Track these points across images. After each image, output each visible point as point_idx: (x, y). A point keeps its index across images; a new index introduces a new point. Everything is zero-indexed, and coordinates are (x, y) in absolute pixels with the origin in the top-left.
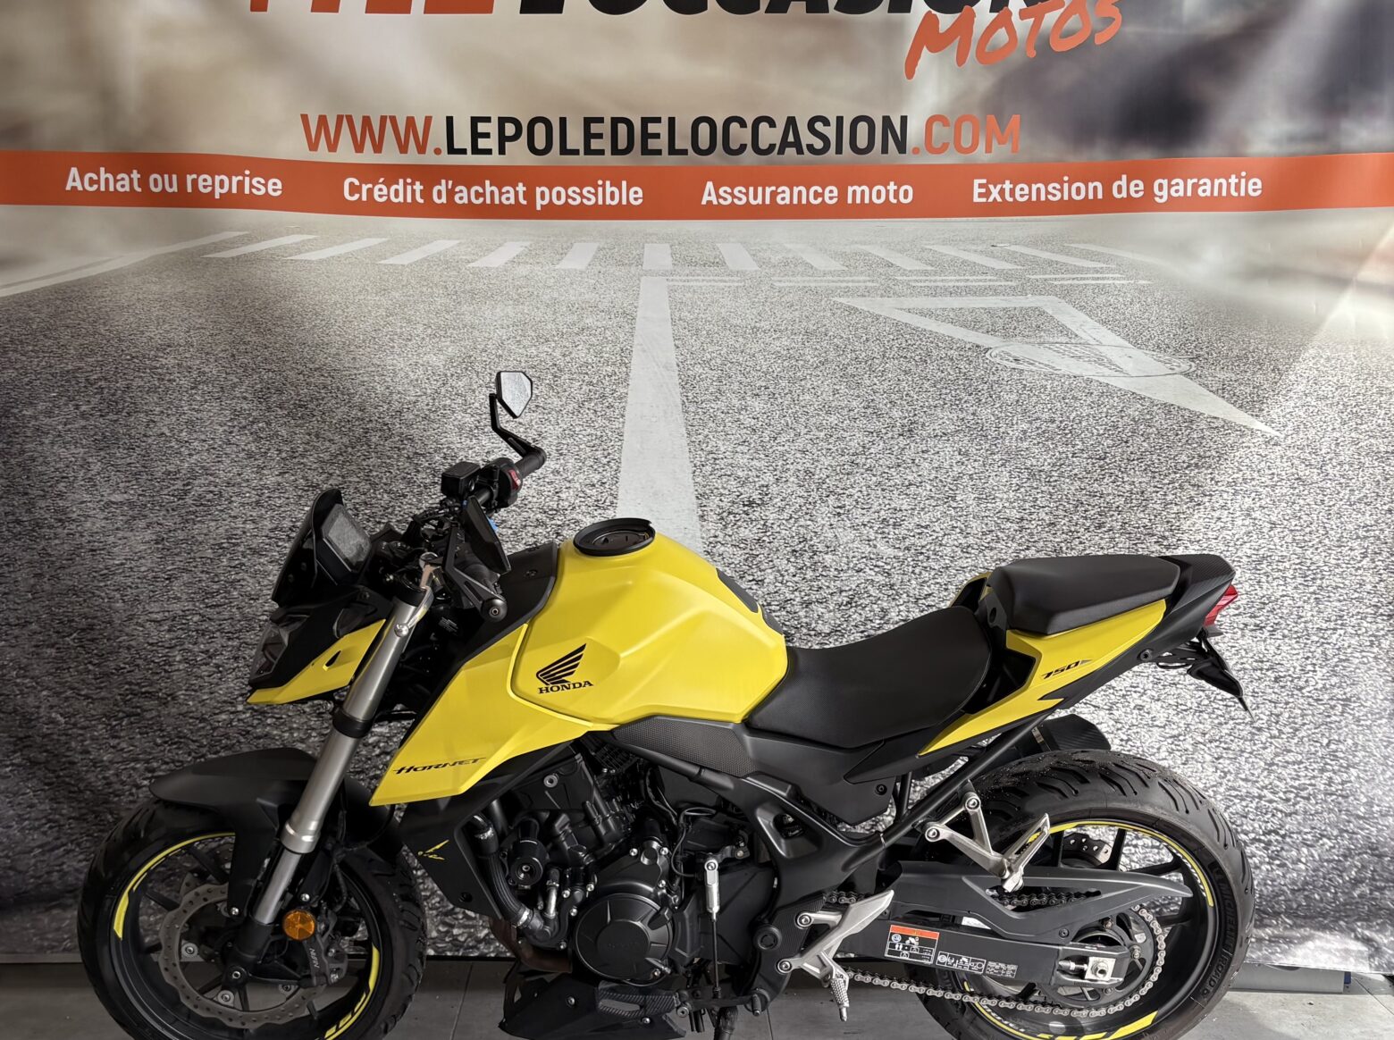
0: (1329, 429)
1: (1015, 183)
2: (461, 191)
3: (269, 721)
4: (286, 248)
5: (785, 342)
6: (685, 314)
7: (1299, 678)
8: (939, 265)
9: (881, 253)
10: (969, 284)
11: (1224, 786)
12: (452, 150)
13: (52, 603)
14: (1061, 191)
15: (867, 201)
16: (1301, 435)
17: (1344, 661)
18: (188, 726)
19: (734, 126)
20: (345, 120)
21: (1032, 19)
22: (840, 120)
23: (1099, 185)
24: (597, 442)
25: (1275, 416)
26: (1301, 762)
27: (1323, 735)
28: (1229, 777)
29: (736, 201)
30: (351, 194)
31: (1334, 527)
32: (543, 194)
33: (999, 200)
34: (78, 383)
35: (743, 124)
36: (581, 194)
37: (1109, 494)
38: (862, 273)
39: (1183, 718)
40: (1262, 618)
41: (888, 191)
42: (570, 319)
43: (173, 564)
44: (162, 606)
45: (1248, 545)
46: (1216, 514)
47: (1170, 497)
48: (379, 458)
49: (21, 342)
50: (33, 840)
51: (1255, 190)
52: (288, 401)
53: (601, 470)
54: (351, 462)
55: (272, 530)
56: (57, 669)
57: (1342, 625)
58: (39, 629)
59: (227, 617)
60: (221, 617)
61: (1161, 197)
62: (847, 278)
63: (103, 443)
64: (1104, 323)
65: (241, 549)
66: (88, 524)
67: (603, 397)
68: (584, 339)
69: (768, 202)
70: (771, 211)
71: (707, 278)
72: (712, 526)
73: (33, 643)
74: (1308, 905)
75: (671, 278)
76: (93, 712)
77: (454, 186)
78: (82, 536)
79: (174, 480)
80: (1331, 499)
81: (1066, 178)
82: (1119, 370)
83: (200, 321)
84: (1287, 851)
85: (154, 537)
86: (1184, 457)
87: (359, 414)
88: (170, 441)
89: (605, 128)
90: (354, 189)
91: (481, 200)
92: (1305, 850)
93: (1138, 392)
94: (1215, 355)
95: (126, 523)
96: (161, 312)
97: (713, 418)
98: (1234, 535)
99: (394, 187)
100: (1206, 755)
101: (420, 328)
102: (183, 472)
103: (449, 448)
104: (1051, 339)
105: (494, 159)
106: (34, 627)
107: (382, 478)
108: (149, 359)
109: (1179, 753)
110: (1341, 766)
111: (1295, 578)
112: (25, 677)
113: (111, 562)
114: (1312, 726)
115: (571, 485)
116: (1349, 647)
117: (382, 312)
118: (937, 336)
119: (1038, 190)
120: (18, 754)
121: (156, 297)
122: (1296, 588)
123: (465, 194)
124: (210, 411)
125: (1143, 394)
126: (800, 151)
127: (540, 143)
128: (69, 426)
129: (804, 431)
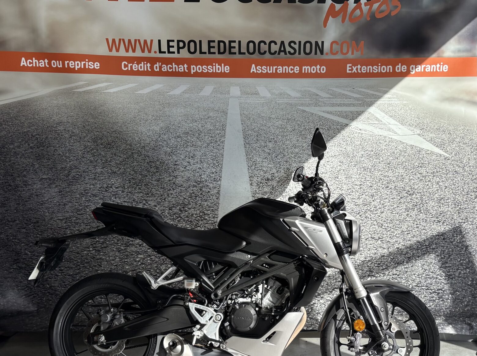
0: (467, 154)
1: (362, 66)
2: (164, 67)
3: (101, 254)
4: (101, 88)
5: (280, 122)
6: (245, 112)
7: (452, 239)
8: (335, 95)
9: (314, 91)
10: (345, 102)
11: (425, 274)
12: (160, 52)
13: (23, 214)
14: (378, 69)
15: (309, 72)
16: (457, 157)
17: (467, 233)
18: (73, 256)
19: (262, 44)
20: (122, 41)
21: (369, 6)
22: (300, 42)
23: (391, 67)
24: (214, 158)
25: (448, 150)
26: (451, 267)
27: (458, 258)
28: (426, 271)
29: (263, 71)
30: (125, 68)
31: (466, 188)
32: (193, 68)
33: (356, 72)
34: (29, 136)
35: (265, 43)
36: (207, 68)
37: (390, 176)
38: (307, 98)
39: (412, 251)
40: (440, 218)
41: (317, 69)
42: (204, 113)
43: (65, 200)
44: (62, 215)
45: (437, 194)
46: (427, 183)
47: (411, 178)
48: (137, 163)
49: (7, 121)
50: (22, 293)
51: (445, 69)
52: (104, 142)
53: (216, 167)
54: (127, 164)
55: (100, 188)
56: (26, 236)
57: (467, 221)
58: (19, 223)
59: (85, 218)
60: (84, 218)
61: (412, 72)
62: (302, 100)
63: (39, 157)
64: (391, 117)
65: (89, 194)
66: (35, 186)
67: (216, 141)
68: (209, 121)
69: (274, 72)
70: (275, 75)
71: (253, 99)
72: (255, 188)
73: (18, 227)
74: (450, 313)
75: (240, 99)
76: (40, 251)
77: (162, 65)
78: (33, 190)
79: (64, 170)
80: (466, 178)
81: (380, 64)
82: (396, 133)
83: (72, 114)
84: (444, 296)
85: (58, 190)
86: (417, 164)
87: (130, 147)
88: (62, 157)
89: (216, 45)
90: (126, 66)
91: (171, 70)
92: (450, 296)
93: (402, 141)
94: (429, 128)
95: (48, 185)
96: (58, 111)
97: (255, 149)
98: (432, 190)
99: (140, 65)
100: (419, 264)
101: (151, 116)
102: (68, 167)
103: (162, 160)
104: (373, 123)
105: (176, 55)
106: (17, 222)
107: (138, 170)
108: (54, 127)
109: (410, 263)
110: (464, 268)
111: (452, 205)
112: (15, 239)
113: (44, 199)
114: (455, 255)
115: (205, 173)
116: (469, 228)
117: (137, 111)
118: (333, 121)
119: (370, 68)
120: (15, 265)
121: (56, 105)
122: (452, 208)
123: (166, 68)
124: (76, 146)
125: (404, 141)
126: (286, 54)
127: (192, 50)
128: (26, 152)
129: (286, 154)
